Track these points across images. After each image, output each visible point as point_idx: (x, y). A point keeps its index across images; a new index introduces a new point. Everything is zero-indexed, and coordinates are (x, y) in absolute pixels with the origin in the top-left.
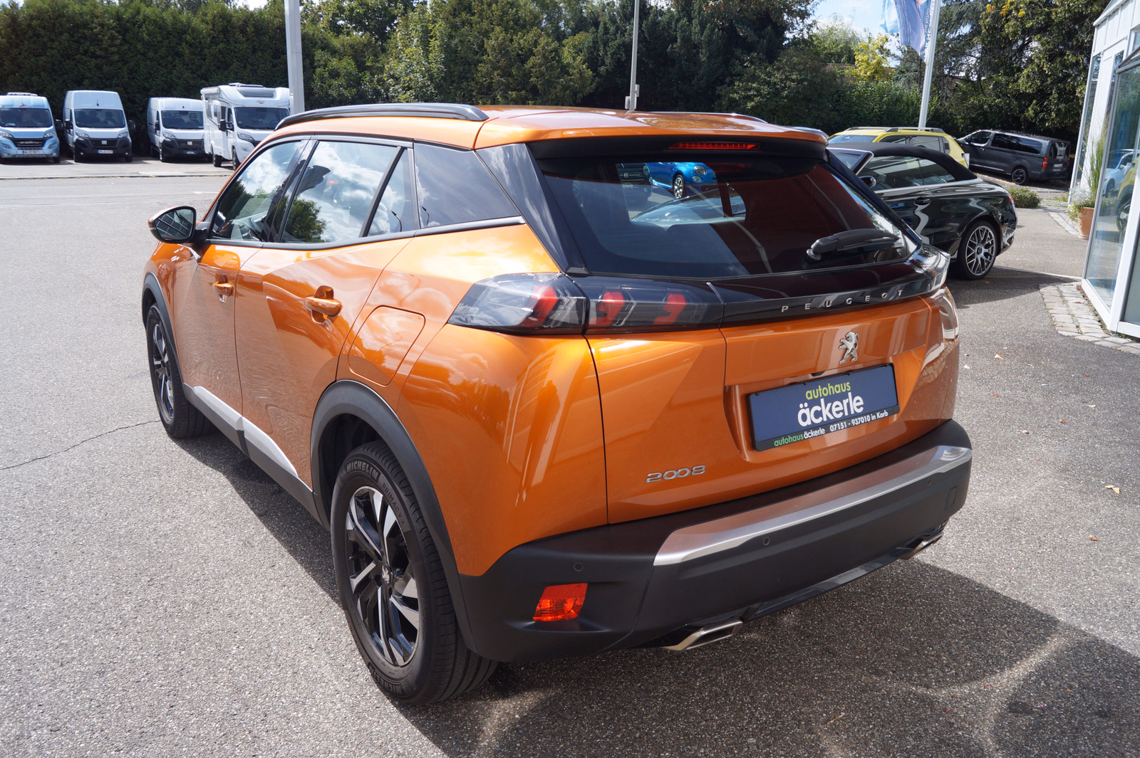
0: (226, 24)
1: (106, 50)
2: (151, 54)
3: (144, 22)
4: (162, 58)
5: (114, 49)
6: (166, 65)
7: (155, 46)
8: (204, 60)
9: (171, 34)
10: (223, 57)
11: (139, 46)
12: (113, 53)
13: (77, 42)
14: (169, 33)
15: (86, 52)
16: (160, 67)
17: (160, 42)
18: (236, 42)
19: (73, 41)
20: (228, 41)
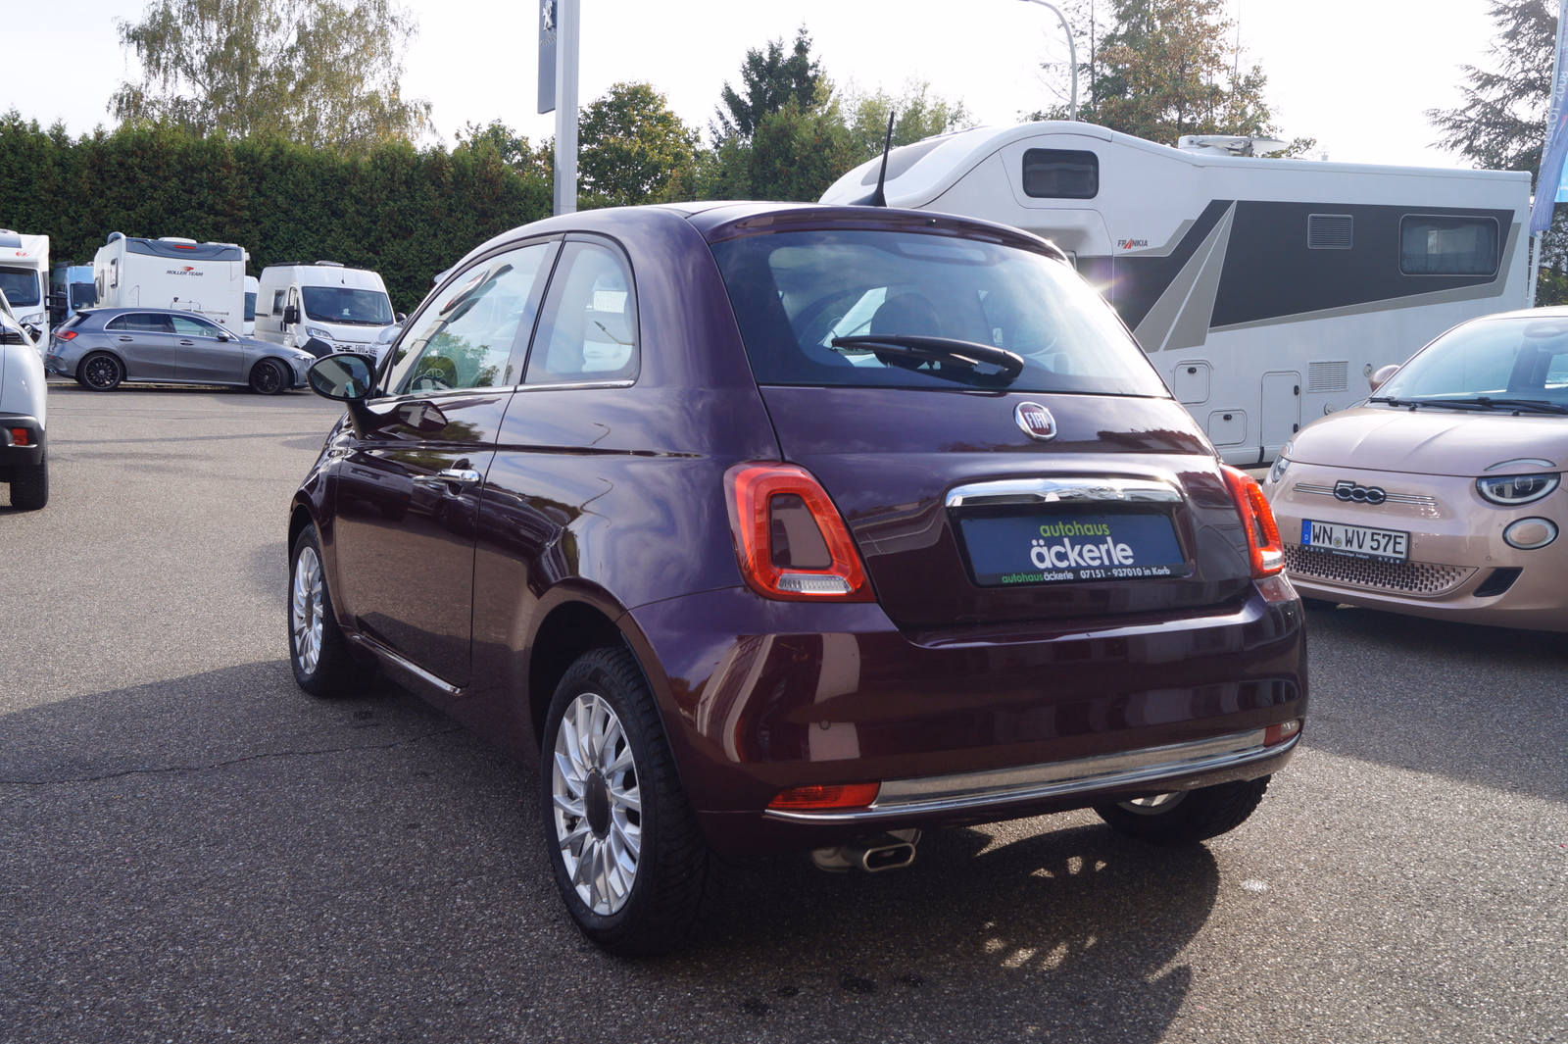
0: (411, 172)
1: (231, 204)
2: (297, 212)
3: (291, 167)
4: (312, 219)
5: (244, 202)
6: (318, 230)
7: (304, 201)
8: (375, 223)
9: (328, 185)
10: (404, 219)
11: (280, 199)
12: (242, 208)
13: (190, 192)
14: (324, 183)
15: (201, 205)
16: (307, 232)
17: (310, 196)
18: (424, 199)
19: (183, 190)
20: (412, 196)
